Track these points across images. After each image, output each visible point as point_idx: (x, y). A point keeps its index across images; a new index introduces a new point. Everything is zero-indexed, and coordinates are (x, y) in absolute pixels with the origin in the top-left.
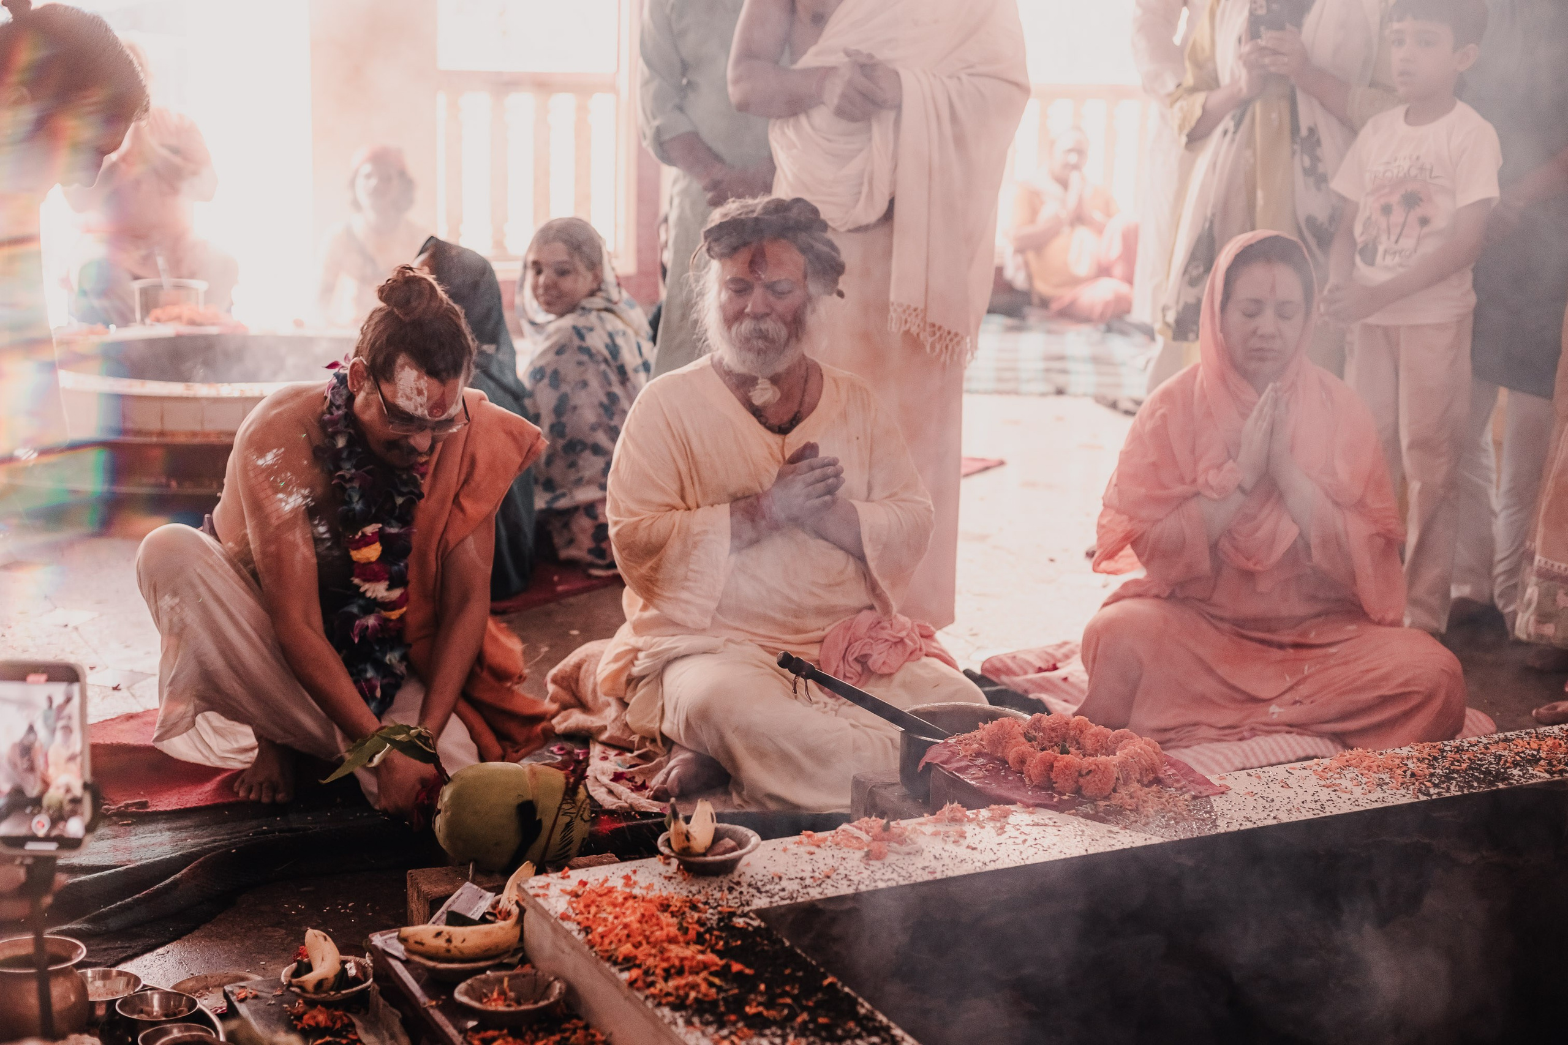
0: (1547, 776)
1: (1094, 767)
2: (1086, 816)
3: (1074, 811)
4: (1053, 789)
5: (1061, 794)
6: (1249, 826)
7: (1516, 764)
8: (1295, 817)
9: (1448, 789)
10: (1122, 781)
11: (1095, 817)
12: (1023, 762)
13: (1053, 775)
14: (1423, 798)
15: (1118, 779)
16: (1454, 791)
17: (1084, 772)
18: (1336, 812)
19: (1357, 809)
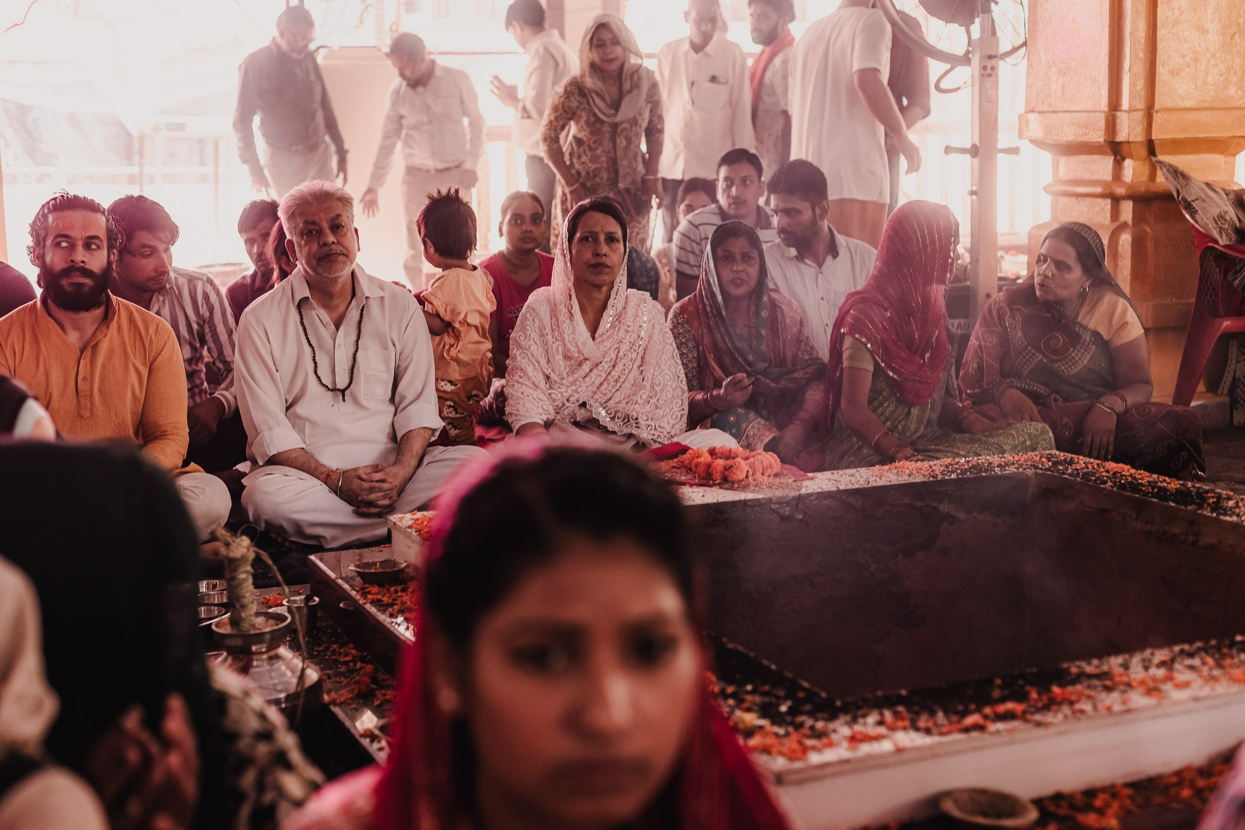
0: (1016, 470)
1: (732, 464)
2: (727, 489)
3: (718, 487)
4: (711, 479)
5: (714, 481)
6: (820, 490)
7: (999, 466)
8: (850, 487)
9: (950, 475)
10: (751, 473)
11: (731, 489)
12: (696, 466)
13: (710, 471)
14: (931, 479)
15: (748, 472)
16: (953, 476)
17: (728, 467)
18: (875, 484)
19: (888, 484)
